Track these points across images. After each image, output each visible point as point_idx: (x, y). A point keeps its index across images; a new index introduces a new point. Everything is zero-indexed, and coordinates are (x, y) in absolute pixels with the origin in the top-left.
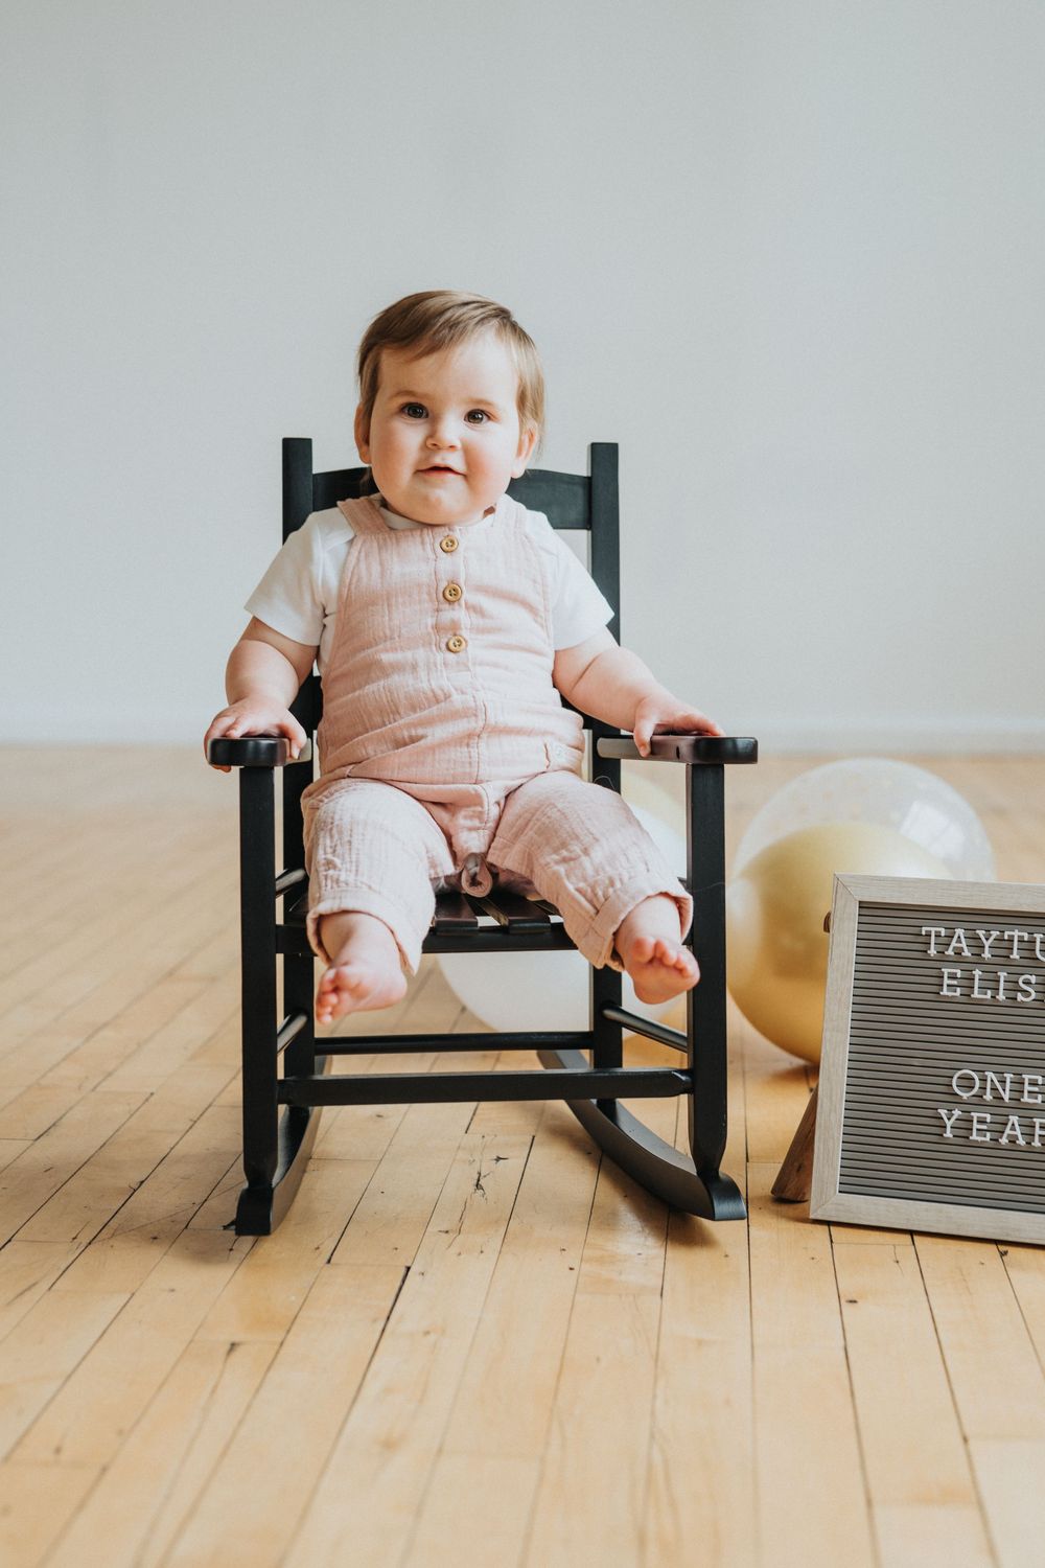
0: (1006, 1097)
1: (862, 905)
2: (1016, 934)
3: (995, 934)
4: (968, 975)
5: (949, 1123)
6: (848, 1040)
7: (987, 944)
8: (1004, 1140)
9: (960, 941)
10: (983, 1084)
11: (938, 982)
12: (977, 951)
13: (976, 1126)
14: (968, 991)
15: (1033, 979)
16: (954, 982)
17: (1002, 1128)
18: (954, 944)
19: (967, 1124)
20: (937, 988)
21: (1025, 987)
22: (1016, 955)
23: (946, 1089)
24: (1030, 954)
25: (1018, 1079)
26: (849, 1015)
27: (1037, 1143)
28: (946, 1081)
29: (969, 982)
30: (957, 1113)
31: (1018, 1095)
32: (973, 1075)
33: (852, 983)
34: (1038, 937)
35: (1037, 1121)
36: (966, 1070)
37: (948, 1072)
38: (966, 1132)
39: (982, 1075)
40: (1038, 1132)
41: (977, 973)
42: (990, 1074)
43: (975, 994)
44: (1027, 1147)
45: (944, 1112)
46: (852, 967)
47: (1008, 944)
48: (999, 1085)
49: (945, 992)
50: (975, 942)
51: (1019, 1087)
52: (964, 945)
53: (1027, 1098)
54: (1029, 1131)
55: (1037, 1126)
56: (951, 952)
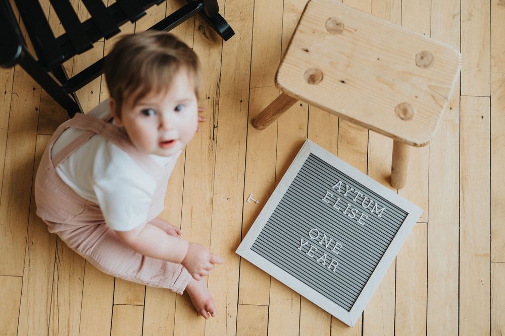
0: (327, 246)
1: (311, 155)
2: (359, 193)
3: (352, 189)
4: (335, 198)
5: (302, 245)
6: (281, 198)
7: (347, 191)
8: (318, 260)
9: (339, 186)
10: (321, 238)
11: (324, 195)
12: (343, 192)
13: (311, 250)
14: (332, 204)
15: (357, 211)
16: (329, 198)
17: (319, 255)
18: (336, 185)
19: (308, 248)
20: (322, 197)
21: (353, 213)
22: (355, 200)
23: (307, 233)
24: (360, 202)
25: (334, 242)
26: (286, 190)
27: (329, 267)
28: (308, 230)
29: (334, 201)
30: (307, 243)
31: (331, 248)
32: (319, 232)
33: (293, 180)
34: (366, 198)
35: (333, 260)
36: (317, 230)
37: (310, 227)
38: (306, 251)
39: (322, 235)
40: (332, 264)
41: (339, 199)
42: (325, 236)
43: (334, 206)
44: (325, 267)
45: (302, 240)
46: (296, 174)
47: (354, 195)
48: (326, 241)
49: (324, 200)
50: (344, 189)
51: (333, 245)
52: (339, 187)
53: (333, 250)
54: (329, 262)
55: (333, 261)
56: (334, 187)
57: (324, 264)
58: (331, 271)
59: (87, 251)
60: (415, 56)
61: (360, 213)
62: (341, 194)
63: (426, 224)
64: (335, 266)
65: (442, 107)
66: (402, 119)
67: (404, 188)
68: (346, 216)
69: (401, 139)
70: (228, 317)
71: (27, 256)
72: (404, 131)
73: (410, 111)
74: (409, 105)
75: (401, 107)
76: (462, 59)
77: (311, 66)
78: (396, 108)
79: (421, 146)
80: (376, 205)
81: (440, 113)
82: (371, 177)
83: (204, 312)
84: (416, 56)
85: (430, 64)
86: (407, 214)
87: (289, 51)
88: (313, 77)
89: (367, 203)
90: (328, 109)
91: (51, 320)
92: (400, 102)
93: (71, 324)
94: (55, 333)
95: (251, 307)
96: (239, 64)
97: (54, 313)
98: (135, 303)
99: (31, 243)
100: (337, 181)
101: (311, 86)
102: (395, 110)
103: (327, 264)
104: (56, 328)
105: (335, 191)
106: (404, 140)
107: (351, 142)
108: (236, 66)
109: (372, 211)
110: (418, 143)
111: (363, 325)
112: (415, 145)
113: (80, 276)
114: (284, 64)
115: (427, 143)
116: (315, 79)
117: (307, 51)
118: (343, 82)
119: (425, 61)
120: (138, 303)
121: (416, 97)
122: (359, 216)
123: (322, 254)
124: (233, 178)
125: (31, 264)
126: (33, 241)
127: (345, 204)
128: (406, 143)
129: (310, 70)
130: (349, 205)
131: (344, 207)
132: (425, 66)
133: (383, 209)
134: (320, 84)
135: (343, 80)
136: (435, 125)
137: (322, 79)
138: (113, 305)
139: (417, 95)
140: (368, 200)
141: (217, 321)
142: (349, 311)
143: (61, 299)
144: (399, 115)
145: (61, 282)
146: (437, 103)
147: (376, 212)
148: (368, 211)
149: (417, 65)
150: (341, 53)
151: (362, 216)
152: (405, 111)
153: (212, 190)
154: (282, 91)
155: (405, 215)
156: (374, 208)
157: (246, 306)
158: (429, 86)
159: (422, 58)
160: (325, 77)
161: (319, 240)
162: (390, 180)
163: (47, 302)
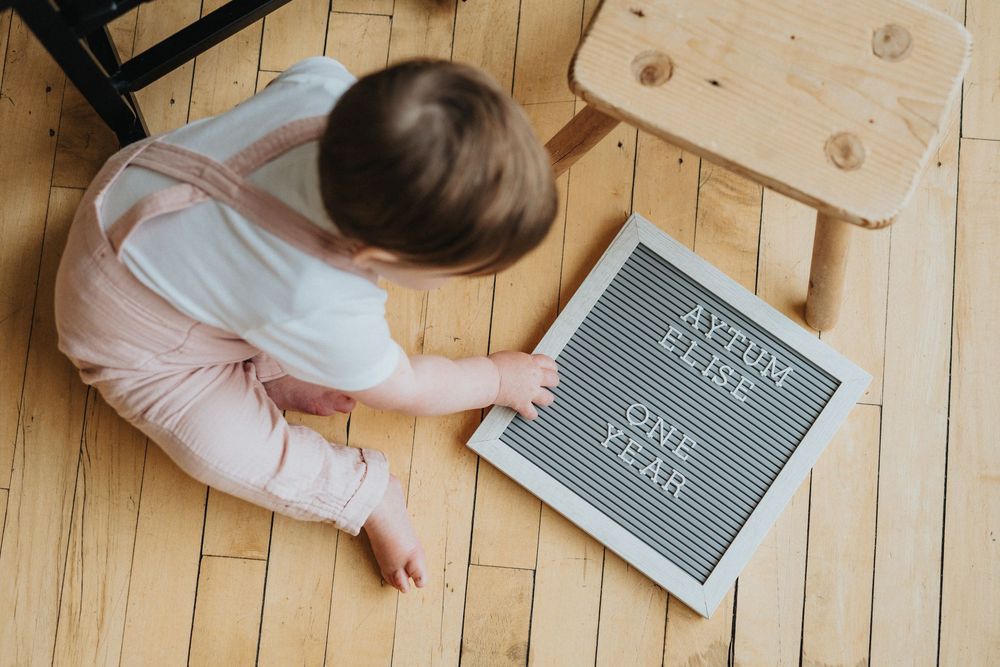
0: (663, 442)
1: (641, 247)
2: (739, 333)
3: (724, 324)
4: (686, 341)
5: (610, 437)
6: (572, 335)
7: (714, 328)
8: (643, 472)
9: (696, 315)
10: (651, 423)
11: (662, 333)
12: (704, 329)
13: (628, 449)
14: (679, 352)
15: (731, 372)
16: (673, 340)
17: (646, 462)
18: (691, 314)
19: (622, 445)
20: (658, 337)
21: (723, 374)
22: (729, 348)
23: (622, 411)
24: (739, 353)
25: (679, 435)
26: (583, 319)
27: (666, 487)
28: (625, 405)
29: (684, 347)
30: (620, 433)
31: (672, 446)
32: (647, 412)
33: (599, 297)
34: (752, 344)
35: (675, 472)
36: (644, 406)
37: (630, 400)
38: (618, 450)
39: (654, 417)
40: (671, 480)
41: (694, 344)
42: (661, 420)
43: (683, 358)
44: (657, 487)
45: (611, 427)
46: (606, 286)
47: (728, 337)
48: (662, 432)
49: (662, 343)
50: (706, 322)
51: (676, 441)
52: (697, 319)
53: (677, 452)
54: (666, 476)
55: (673, 476)
56: (685, 318)
57: (655, 480)
58: (669, 495)
59: (167, 419)
60: (871, 34)
61: (737, 376)
62: (700, 334)
63: (879, 408)
64: (679, 486)
65: (926, 145)
66: (840, 167)
67: (834, 330)
68: (707, 380)
69: (836, 210)
70: (448, 591)
71: (20, 446)
72: (841, 193)
73: (856, 149)
74: (855, 137)
75: (838, 141)
76: (972, 45)
77: (648, 48)
78: (826, 143)
79: (878, 226)
80: (774, 361)
81: (921, 156)
82: (766, 299)
83: (402, 576)
84: (875, 34)
85: (903, 53)
86: (838, 383)
87: (602, 14)
88: (650, 70)
89: (754, 355)
90: (680, 139)
91: (66, 584)
92: (835, 130)
93: (108, 594)
94: (73, 612)
95: (497, 571)
96: (491, 52)
97: (72, 569)
98: (249, 555)
99: (29, 417)
100: (692, 305)
101: (646, 90)
102: (825, 148)
103: (662, 481)
104: (76, 600)
105: (687, 325)
106: (841, 212)
107: (722, 227)
108: (483, 57)
109: (764, 373)
110: (873, 219)
111: (734, 618)
112: (865, 223)
113: (132, 492)
114: (589, 40)
115: (891, 219)
116: (656, 74)
117: (640, 14)
118: (715, 83)
119: (894, 46)
120: (255, 554)
121: (871, 121)
122: (734, 382)
123: (651, 457)
124: (468, 294)
125: (28, 463)
126: (34, 414)
127: (708, 356)
128: (847, 218)
129: (646, 55)
130: (716, 358)
131: (705, 362)
132: (894, 57)
133: (788, 370)
134: (665, 86)
135: (717, 79)
136: (910, 183)
137: (671, 75)
138: (201, 556)
139: (874, 118)
140: (757, 349)
141: (423, 600)
142: (703, 583)
143: (90, 543)
144: (833, 158)
145: (90, 504)
146: (915, 135)
147: (773, 376)
148: (755, 372)
149: (875, 53)
150: (712, 20)
151: (742, 382)
152: (846, 151)
153: (423, 318)
154: (584, 99)
155: (833, 385)
156: (768, 367)
157: (485, 569)
158: (899, 100)
159: (887, 38)
160: (676, 70)
161: (647, 428)
162: (804, 312)
163: (59, 546)
